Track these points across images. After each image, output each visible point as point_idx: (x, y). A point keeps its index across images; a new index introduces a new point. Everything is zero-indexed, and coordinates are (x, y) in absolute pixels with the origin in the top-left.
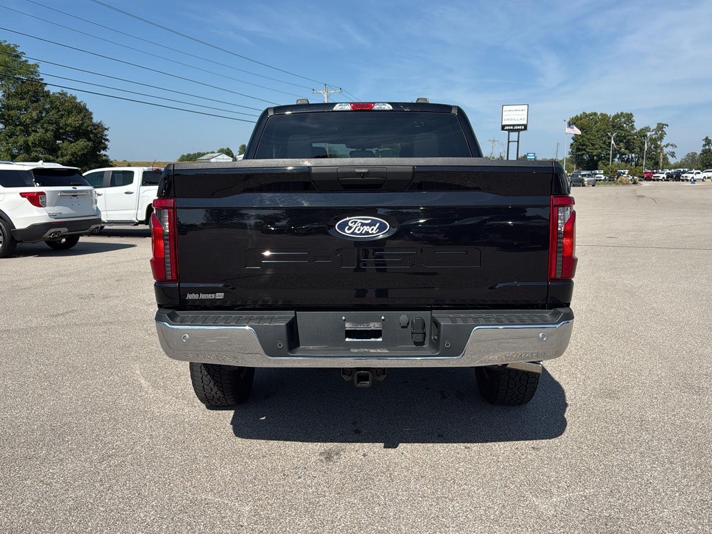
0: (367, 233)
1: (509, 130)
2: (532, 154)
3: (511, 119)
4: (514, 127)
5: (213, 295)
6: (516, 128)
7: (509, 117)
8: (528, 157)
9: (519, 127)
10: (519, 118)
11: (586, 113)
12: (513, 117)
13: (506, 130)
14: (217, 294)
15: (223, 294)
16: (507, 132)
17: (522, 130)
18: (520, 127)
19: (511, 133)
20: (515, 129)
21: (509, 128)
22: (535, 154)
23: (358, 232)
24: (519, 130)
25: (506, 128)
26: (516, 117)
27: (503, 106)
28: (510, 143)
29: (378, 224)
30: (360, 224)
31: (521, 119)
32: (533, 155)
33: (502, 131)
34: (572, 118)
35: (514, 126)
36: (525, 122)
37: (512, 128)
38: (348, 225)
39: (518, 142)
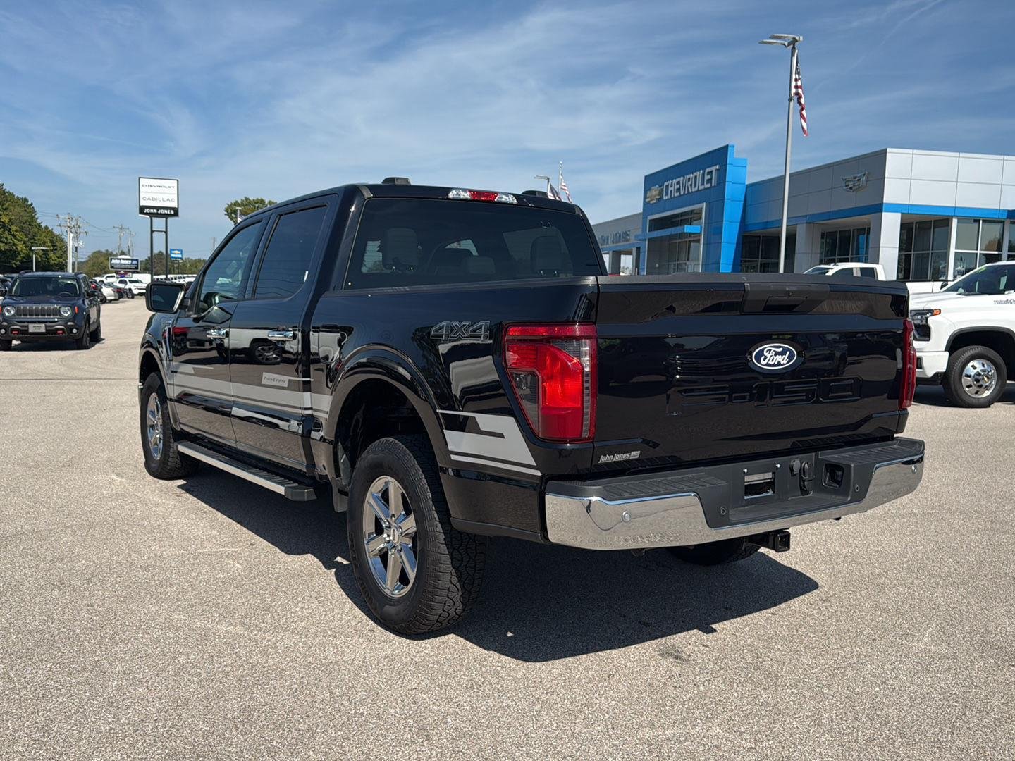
0: (779, 364)
1: (151, 215)
2: (178, 250)
3: (154, 199)
4: (158, 210)
5: (628, 455)
6: (161, 211)
7: (151, 196)
8: (173, 255)
9: (166, 212)
10: (166, 197)
11: (248, 199)
12: (156, 196)
13: (147, 214)
14: (633, 453)
15: (638, 452)
16: (148, 216)
17: (171, 215)
18: (168, 212)
19: (154, 219)
20: (161, 214)
21: (152, 211)
22: (181, 251)
23: (772, 363)
24: (166, 216)
25: (146, 211)
26: (161, 196)
27: (139, 178)
28: (154, 234)
29: (788, 353)
30: (774, 353)
31: (168, 200)
32: (179, 252)
33: (140, 215)
34: (230, 204)
35: (158, 208)
36: (175, 205)
37: (155, 211)
38: (763, 355)
39: (166, 232)
